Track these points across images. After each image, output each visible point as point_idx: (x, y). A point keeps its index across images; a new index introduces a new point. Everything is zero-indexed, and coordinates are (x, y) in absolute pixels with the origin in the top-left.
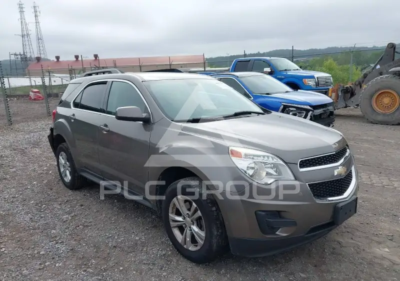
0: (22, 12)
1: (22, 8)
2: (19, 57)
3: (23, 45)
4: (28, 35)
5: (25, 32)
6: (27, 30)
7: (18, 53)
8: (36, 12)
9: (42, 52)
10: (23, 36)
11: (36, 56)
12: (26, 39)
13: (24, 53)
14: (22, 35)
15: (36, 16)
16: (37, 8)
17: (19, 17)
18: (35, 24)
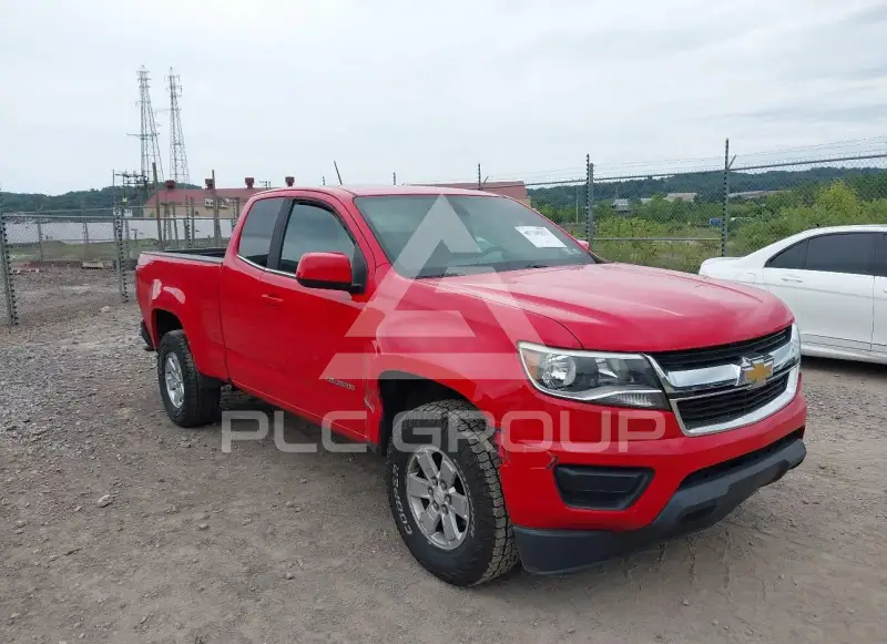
0: (144, 87)
1: (146, 79)
2: (132, 180)
3: (143, 156)
4: (154, 135)
5: (149, 128)
6: (153, 125)
7: (130, 172)
8: (172, 87)
9: (180, 171)
10: (143, 137)
11: (168, 178)
12: (149, 142)
13: (143, 172)
14: (142, 135)
15: (173, 96)
16: (177, 79)
17: (139, 98)
18: (169, 112)
